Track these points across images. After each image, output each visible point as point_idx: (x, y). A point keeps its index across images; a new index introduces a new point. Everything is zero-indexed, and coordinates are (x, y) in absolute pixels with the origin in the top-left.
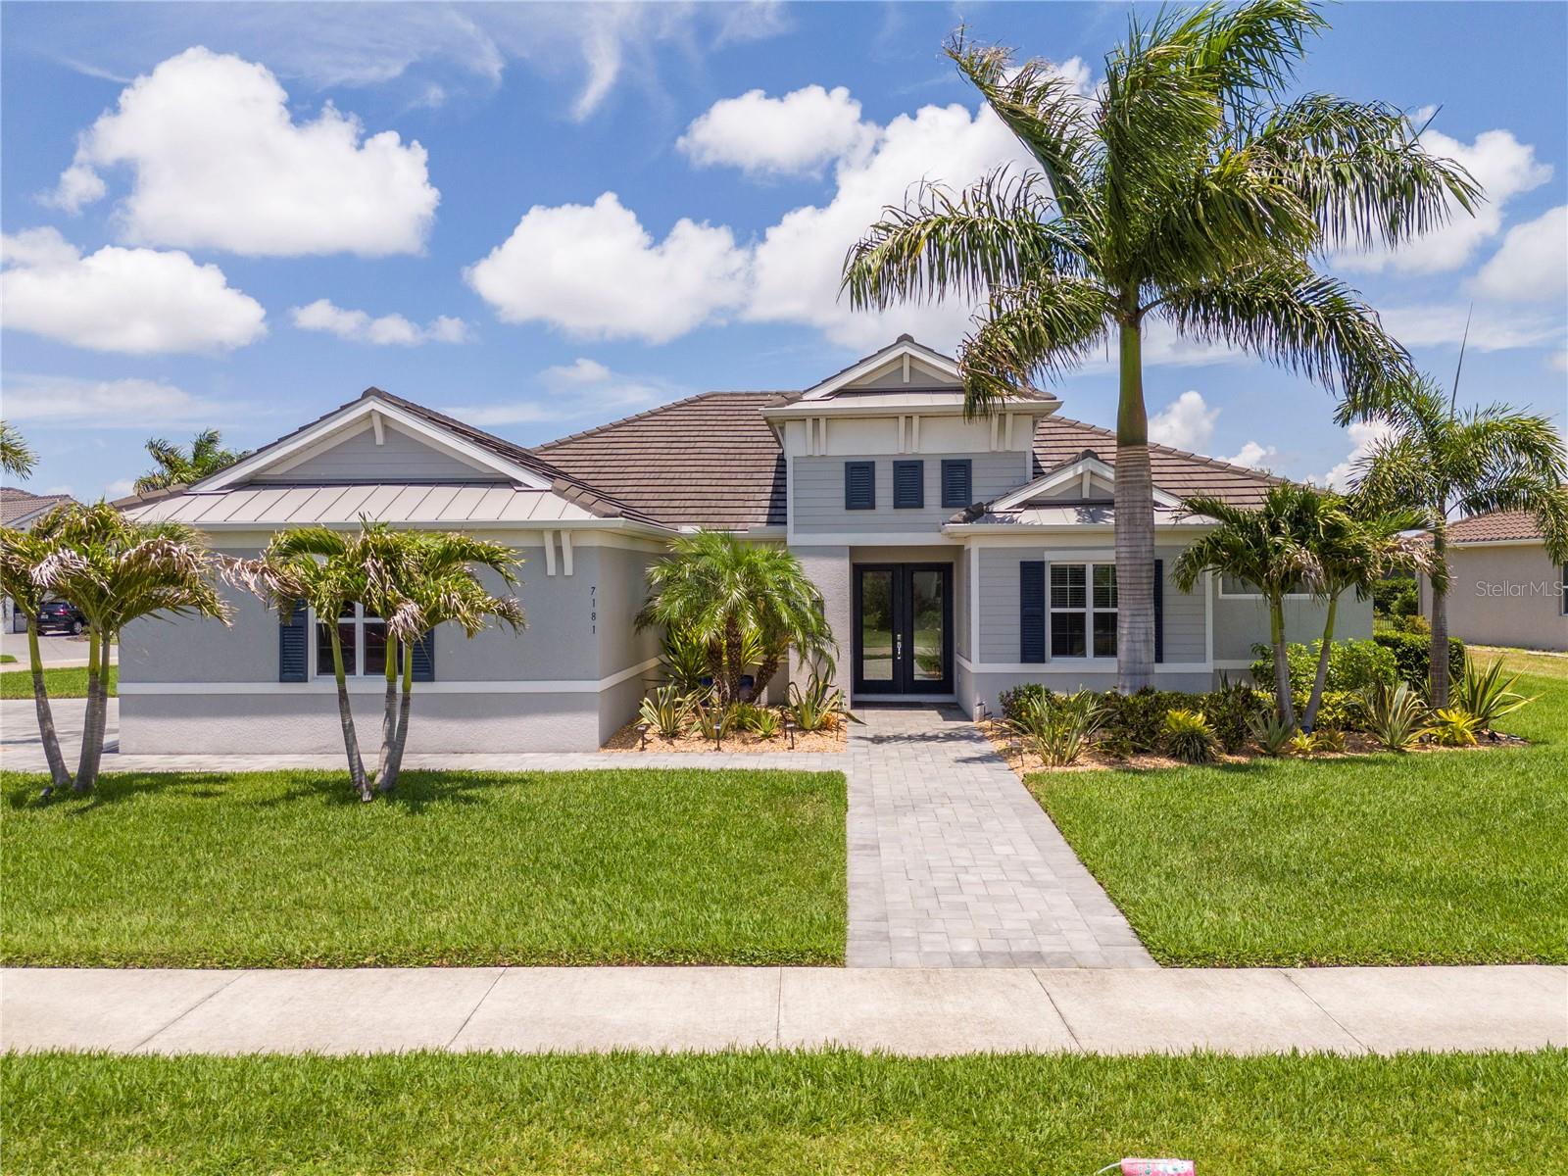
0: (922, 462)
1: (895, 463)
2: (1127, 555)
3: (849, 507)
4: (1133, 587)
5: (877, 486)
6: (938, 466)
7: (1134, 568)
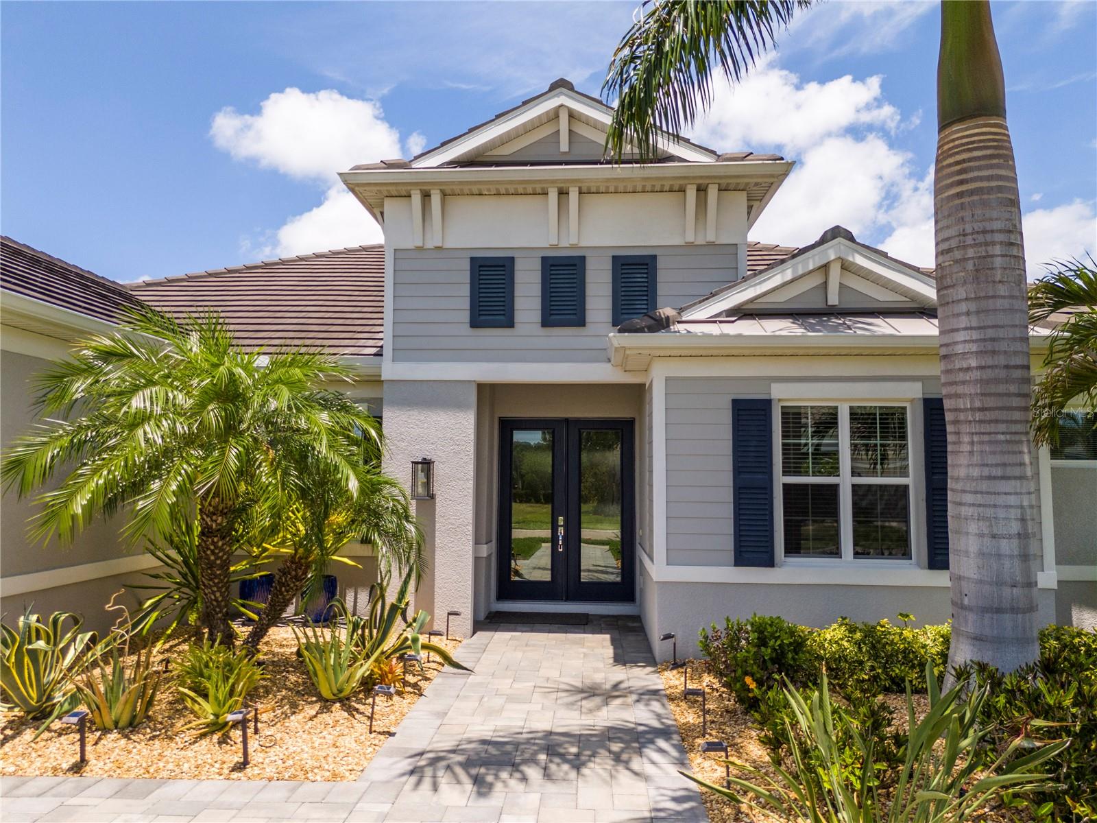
0: (583, 258)
1: (544, 259)
2: (974, 348)
3: (474, 324)
4: (989, 415)
5: (517, 293)
6: (608, 265)
7: (988, 374)
